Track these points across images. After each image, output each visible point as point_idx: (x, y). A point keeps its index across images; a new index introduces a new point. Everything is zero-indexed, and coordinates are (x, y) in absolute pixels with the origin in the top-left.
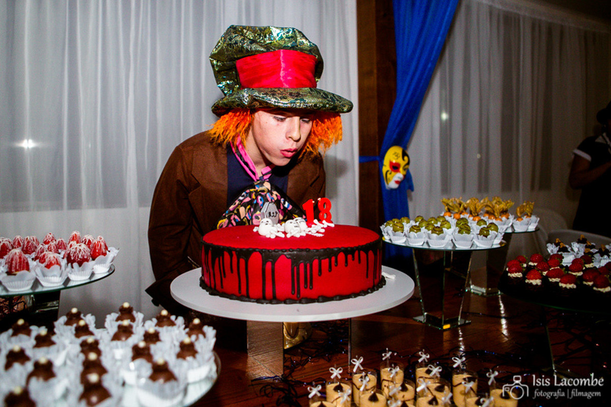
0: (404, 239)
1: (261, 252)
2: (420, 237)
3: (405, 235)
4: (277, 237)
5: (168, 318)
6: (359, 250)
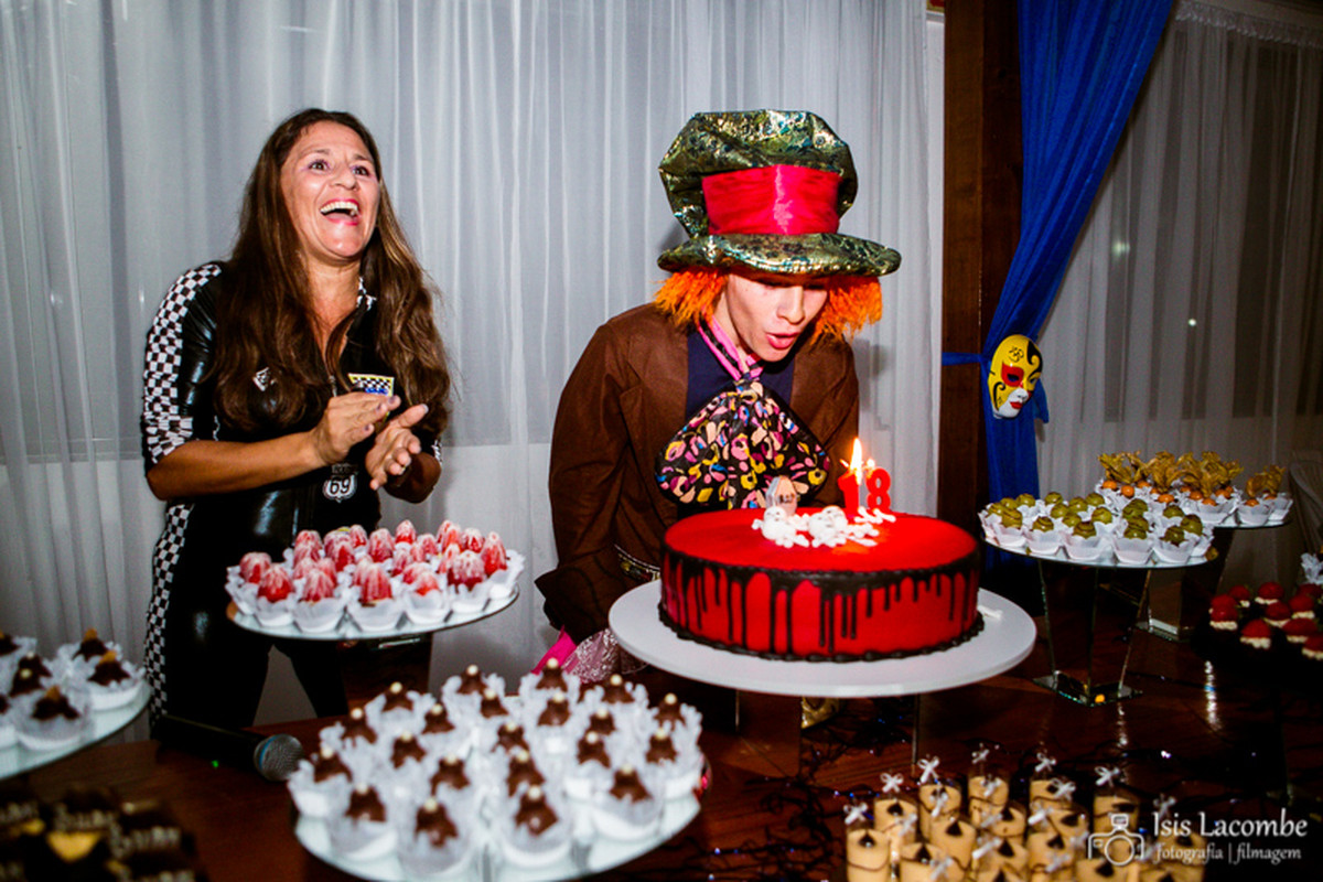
0: (1023, 541)
1: (769, 573)
2: (1053, 539)
3: (1023, 534)
4: (795, 545)
5: (621, 688)
6: (938, 573)
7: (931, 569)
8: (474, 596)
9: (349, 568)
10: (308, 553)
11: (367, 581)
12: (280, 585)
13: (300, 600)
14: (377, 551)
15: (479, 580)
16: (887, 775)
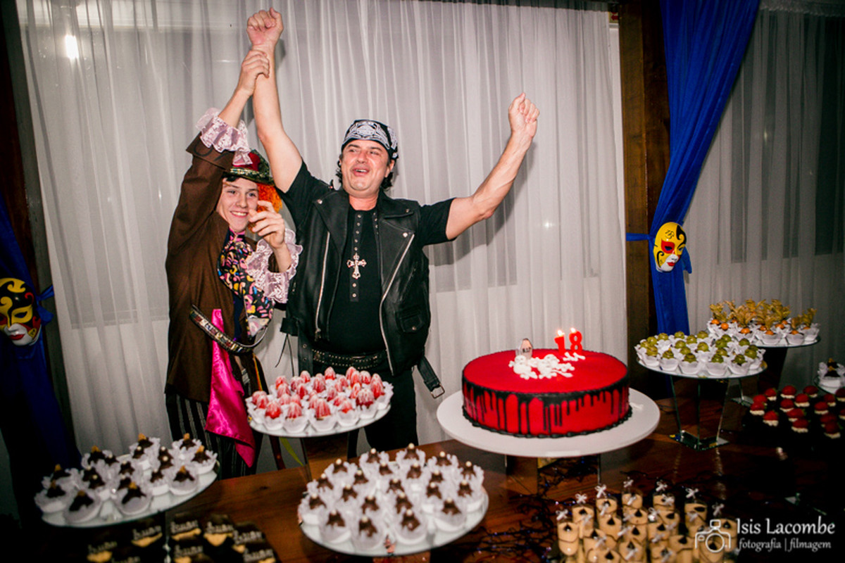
1: (517, 395)
4: (531, 378)
5: (445, 458)
6: (604, 391)
7: (600, 390)
8: (370, 411)
9: (307, 397)
10: (285, 391)
11: (318, 407)
12: (276, 410)
13: (286, 418)
14: (318, 387)
15: (371, 403)
16: (579, 495)
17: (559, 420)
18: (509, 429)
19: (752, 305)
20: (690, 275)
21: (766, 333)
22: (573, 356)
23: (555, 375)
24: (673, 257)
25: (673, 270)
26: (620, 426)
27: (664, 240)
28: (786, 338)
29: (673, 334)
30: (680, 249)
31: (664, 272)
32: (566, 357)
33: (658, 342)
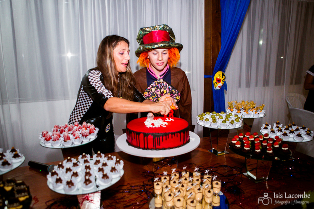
5: (111, 157)
6: (177, 133)
7: (175, 132)
8: (87, 139)
9: (63, 133)
10: (55, 130)
11: (66, 136)
12: (49, 138)
13: (53, 141)
14: (69, 129)
15: (88, 135)
16: (164, 172)
17: (159, 143)
18: (141, 146)
19: (243, 102)
20: (227, 91)
21: (246, 113)
22: (170, 119)
23: (159, 126)
24: (220, 84)
25: (220, 89)
26: (184, 146)
27: (217, 78)
28: (253, 115)
29: (212, 112)
30: (223, 82)
31: (217, 90)
32: (167, 120)
33: (205, 115)
